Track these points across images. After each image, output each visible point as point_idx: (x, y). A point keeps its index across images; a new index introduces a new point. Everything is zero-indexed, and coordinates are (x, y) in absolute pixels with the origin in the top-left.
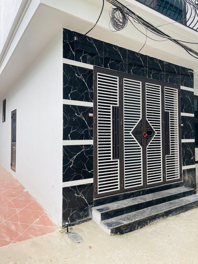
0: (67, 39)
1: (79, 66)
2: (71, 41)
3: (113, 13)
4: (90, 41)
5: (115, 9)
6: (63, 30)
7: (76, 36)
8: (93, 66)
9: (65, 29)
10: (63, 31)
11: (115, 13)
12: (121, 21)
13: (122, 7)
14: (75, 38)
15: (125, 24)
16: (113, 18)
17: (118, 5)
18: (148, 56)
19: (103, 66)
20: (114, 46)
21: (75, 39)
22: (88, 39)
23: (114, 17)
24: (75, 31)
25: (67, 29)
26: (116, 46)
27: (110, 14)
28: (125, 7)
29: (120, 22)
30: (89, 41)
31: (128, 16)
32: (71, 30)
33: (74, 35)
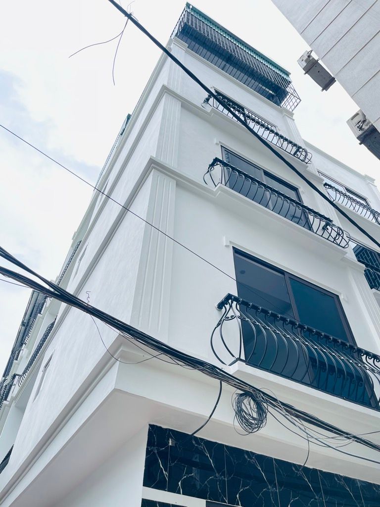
0: (154, 445)
1: (174, 503)
2: (161, 449)
3: (239, 403)
4: (199, 445)
5: (241, 395)
6: (148, 427)
7: (172, 438)
8: (205, 500)
9: (153, 425)
10: (149, 429)
11: (242, 401)
12: (255, 415)
13: (254, 391)
14: (170, 441)
15: (262, 421)
16: (239, 412)
17: (247, 389)
18: (319, 470)
19: (227, 501)
20: (247, 452)
21: (170, 444)
22: (194, 442)
23: (242, 410)
24: (171, 428)
25: (156, 426)
26: (251, 452)
27: (234, 404)
28: (260, 391)
29: (254, 419)
30: (196, 445)
31: (266, 407)
32: (164, 427)
33: (169, 436)
